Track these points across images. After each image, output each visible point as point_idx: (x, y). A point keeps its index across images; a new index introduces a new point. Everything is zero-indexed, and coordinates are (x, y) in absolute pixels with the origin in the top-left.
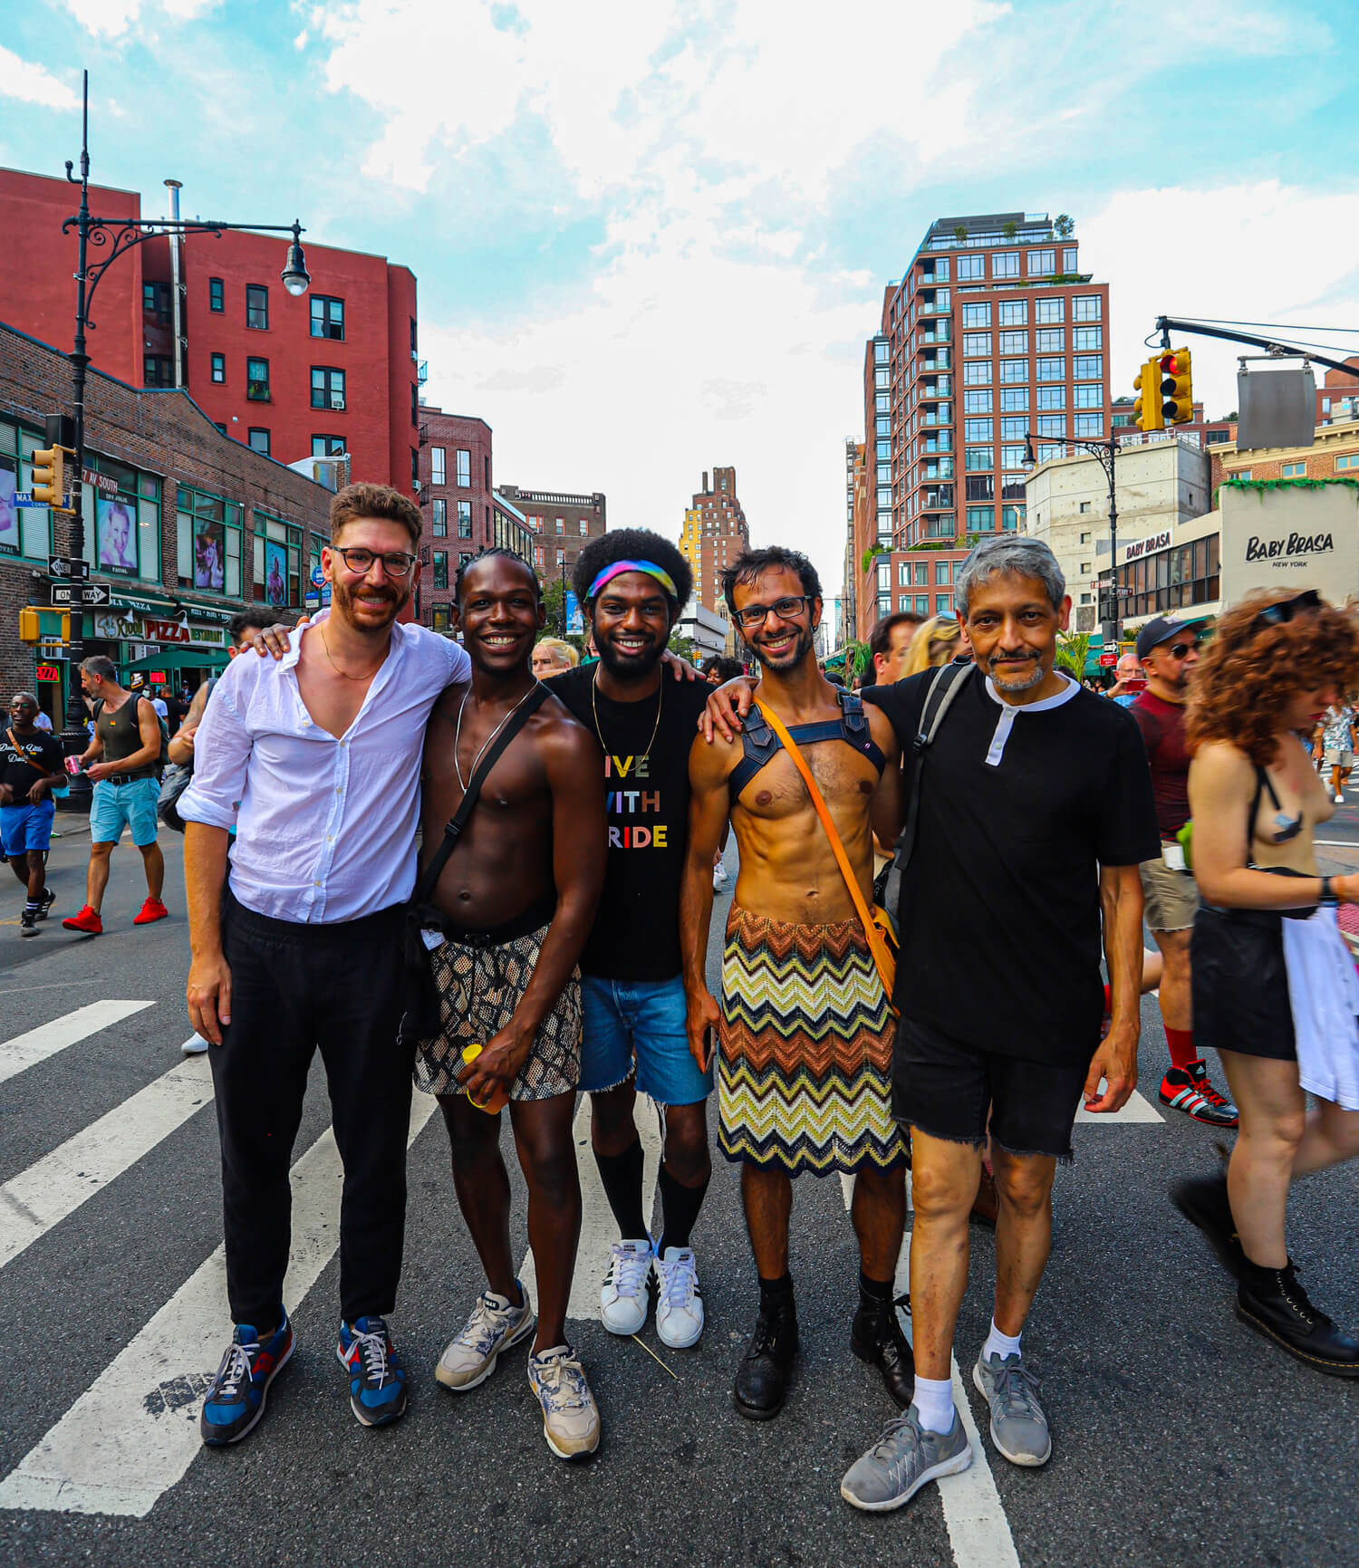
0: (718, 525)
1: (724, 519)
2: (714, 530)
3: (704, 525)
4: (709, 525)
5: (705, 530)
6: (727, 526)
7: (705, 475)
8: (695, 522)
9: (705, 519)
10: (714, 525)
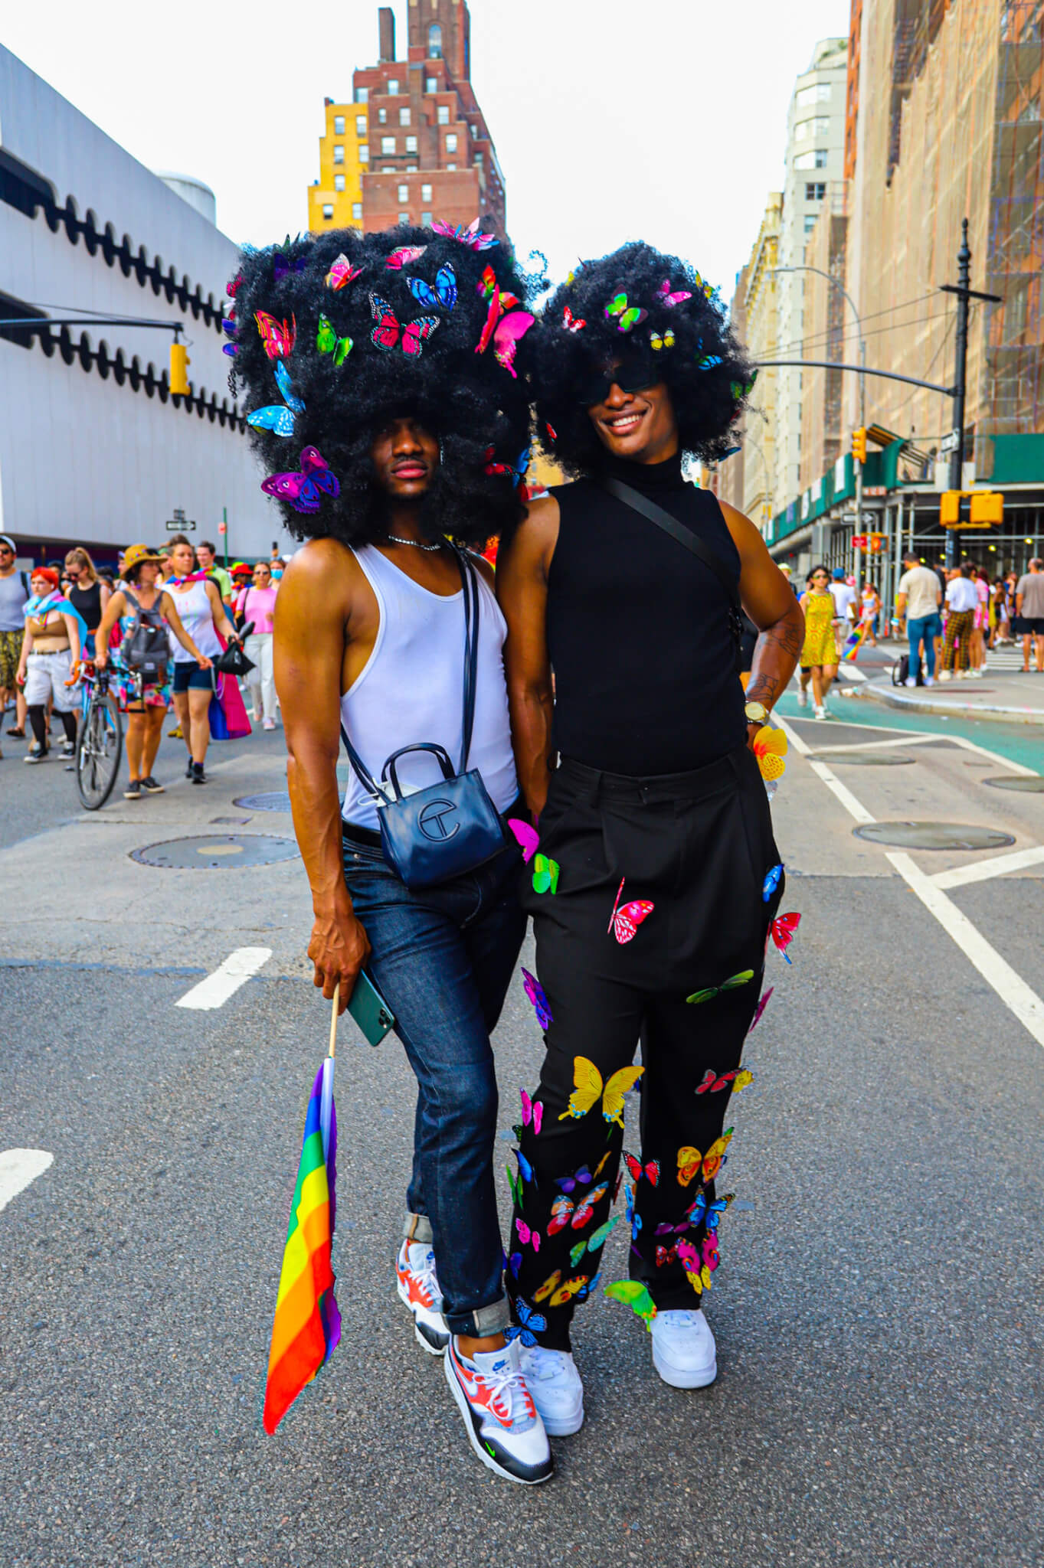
0: (412, 144)
1: (427, 124)
2: (403, 158)
3: (374, 145)
4: (389, 145)
5: (377, 159)
6: (437, 147)
7: (387, 16)
8: (351, 138)
9: (376, 129)
10: (401, 145)
